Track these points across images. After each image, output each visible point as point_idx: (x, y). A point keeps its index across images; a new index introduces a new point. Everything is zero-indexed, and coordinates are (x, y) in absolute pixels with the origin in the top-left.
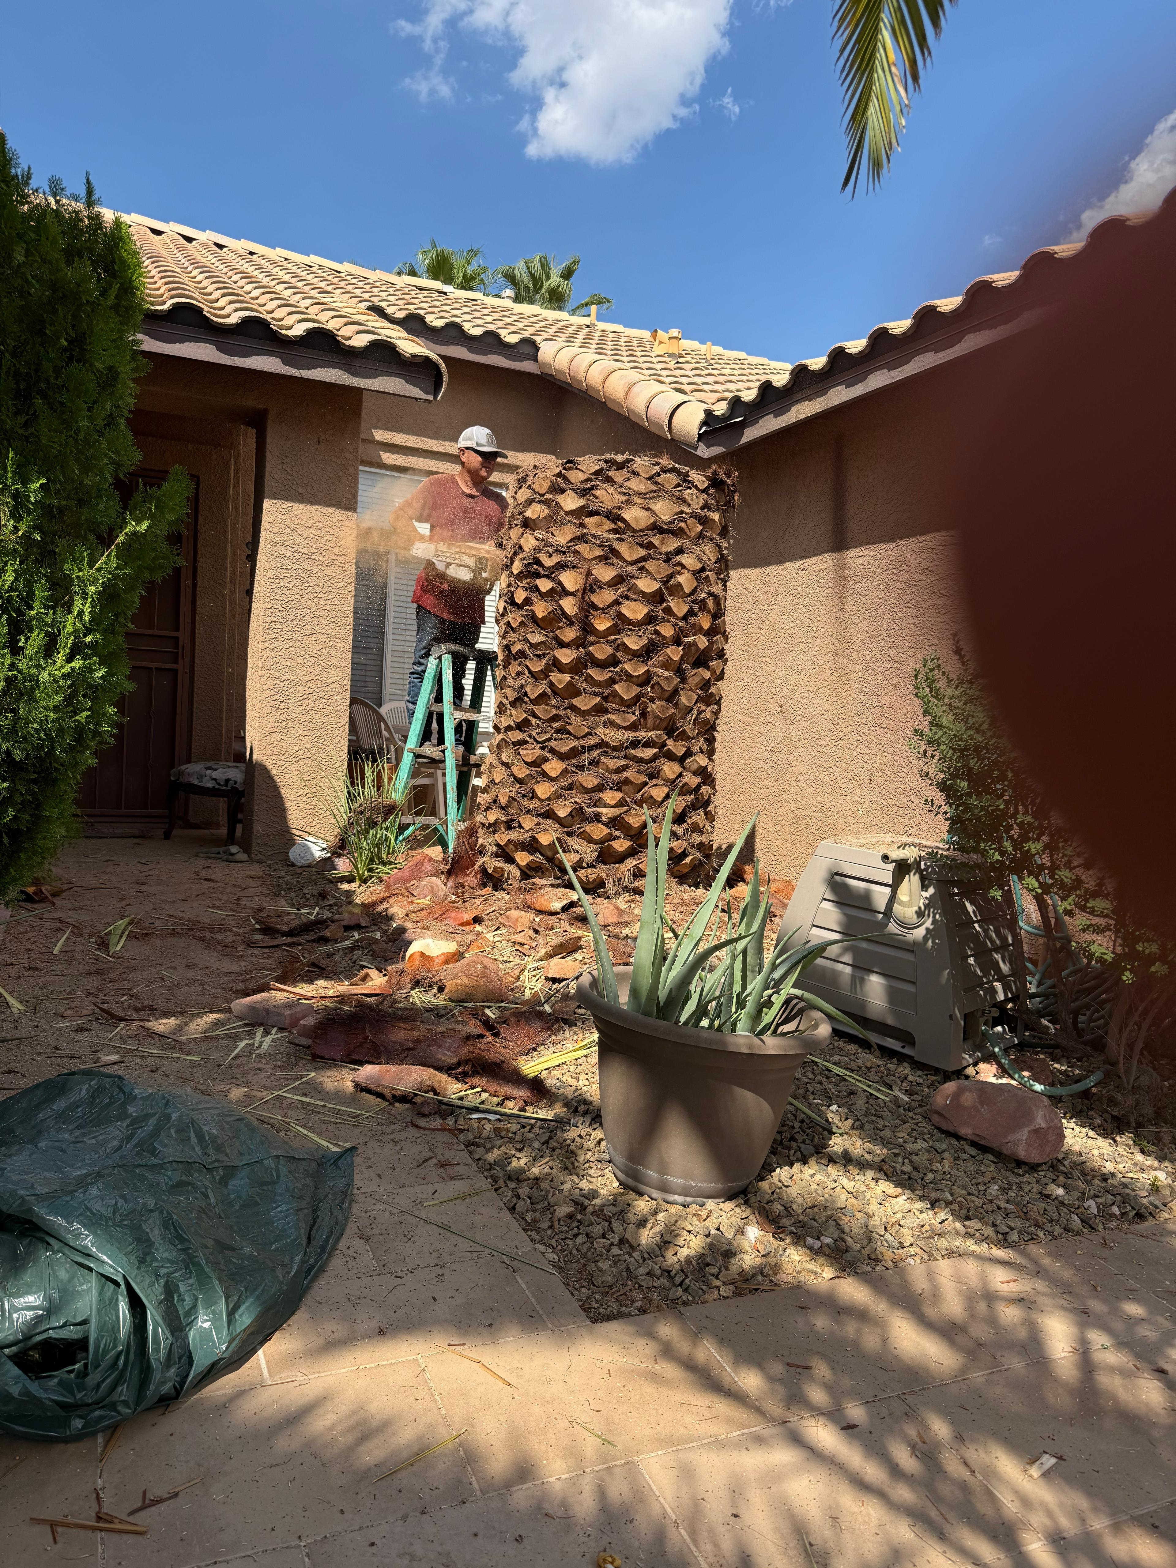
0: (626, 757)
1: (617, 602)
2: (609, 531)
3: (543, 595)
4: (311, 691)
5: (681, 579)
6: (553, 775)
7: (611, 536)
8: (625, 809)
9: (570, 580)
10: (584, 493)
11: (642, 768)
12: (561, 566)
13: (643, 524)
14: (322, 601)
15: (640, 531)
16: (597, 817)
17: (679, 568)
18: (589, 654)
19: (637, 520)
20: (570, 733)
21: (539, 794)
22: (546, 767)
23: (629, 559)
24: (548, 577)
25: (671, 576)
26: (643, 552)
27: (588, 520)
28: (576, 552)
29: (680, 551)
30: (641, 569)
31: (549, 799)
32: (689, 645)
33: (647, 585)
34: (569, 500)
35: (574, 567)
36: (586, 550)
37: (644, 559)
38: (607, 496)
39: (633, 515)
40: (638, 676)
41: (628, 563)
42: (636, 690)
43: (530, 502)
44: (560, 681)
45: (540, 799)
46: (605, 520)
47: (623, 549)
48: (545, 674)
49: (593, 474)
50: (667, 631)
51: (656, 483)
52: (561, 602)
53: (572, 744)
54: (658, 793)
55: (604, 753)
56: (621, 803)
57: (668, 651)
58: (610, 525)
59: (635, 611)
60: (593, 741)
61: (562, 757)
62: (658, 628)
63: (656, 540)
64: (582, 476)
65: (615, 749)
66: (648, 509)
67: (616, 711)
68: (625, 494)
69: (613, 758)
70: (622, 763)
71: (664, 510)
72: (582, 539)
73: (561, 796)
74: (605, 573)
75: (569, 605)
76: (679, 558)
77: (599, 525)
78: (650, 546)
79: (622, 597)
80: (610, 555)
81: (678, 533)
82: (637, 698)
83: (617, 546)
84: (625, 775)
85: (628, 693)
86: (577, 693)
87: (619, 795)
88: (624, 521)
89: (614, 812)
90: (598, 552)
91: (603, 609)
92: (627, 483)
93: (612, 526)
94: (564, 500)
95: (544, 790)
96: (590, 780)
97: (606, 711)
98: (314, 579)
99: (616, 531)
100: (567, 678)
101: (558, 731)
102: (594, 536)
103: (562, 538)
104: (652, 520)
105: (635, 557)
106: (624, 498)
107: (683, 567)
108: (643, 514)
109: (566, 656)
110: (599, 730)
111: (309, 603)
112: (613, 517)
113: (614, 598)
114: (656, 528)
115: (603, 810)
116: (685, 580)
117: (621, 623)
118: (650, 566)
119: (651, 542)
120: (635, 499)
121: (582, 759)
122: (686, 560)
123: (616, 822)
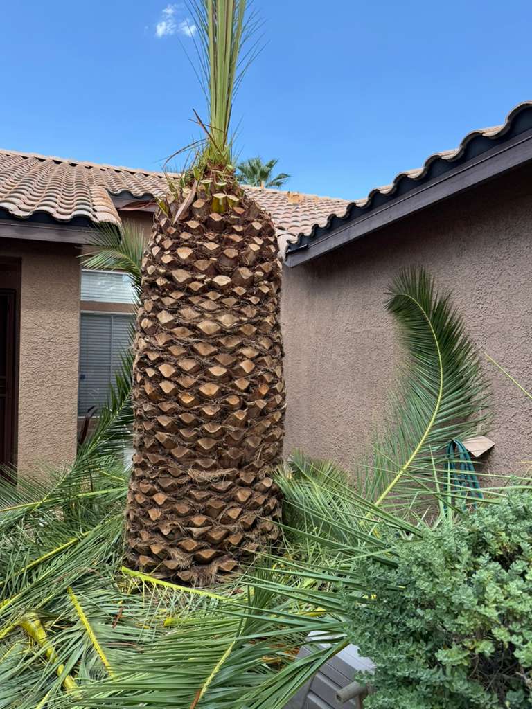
0: (209, 489)
1: (197, 384)
2: (190, 336)
3: (150, 379)
5: (242, 365)
6: (160, 503)
7: (192, 340)
8: (209, 527)
9: (166, 370)
10: (173, 312)
11: (221, 497)
12: (160, 360)
13: (213, 331)
15: (210, 335)
16: (190, 534)
17: (240, 357)
18: (179, 419)
19: (208, 328)
20: (169, 473)
21: (151, 516)
22: (155, 497)
23: (204, 354)
24: (152, 367)
25: (235, 363)
26: (214, 349)
27: (176, 330)
28: (168, 350)
29: (241, 346)
30: (214, 360)
31: (158, 520)
32: (251, 407)
33: (217, 371)
34: (164, 317)
35: (168, 361)
36: (175, 351)
37: (215, 353)
38: (188, 313)
39: (206, 326)
40: (214, 434)
41: (203, 357)
42: (214, 442)
43: (143, 317)
44: (162, 438)
45: (151, 520)
46: (186, 329)
47: (200, 348)
48: (154, 431)
49: (178, 300)
50: (234, 401)
51: (221, 303)
52: (160, 384)
53: (172, 481)
54: (234, 513)
55: (194, 488)
56: (207, 523)
57: (235, 414)
58: (190, 333)
59: (209, 389)
60: (185, 480)
61: (165, 491)
62: (227, 399)
63: (222, 341)
64: (172, 301)
65: (200, 484)
66: (216, 321)
67: (201, 457)
68: (199, 312)
69: (200, 490)
70: (205, 494)
71: (227, 320)
72: (171, 343)
73: (165, 519)
74: (188, 365)
75: (167, 387)
76: (240, 351)
77: (183, 333)
78: (218, 344)
79: (200, 379)
80: (191, 352)
81: (238, 334)
82: (216, 447)
83: (196, 346)
84: (208, 503)
85: (208, 444)
86: (175, 446)
87: (204, 518)
88: (199, 330)
89: (201, 530)
90: (183, 351)
91: (188, 389)
92: (201, 305)
93: (192, 333)
94: (161, 317)
95: (154, 514)
96: (183, 508)
97: (195, 457)
99: (195, 336)
100: (165, 435)
101: (164, 472)
102: (180, 341)
103: (161, 341)
104: (219, 328)
105: (209, 352)
106: (199, 314)
107: (244, 356)
108: (212, 324)
109: (165, 421)
110: (190, 471)
112: (193, 328)
113: (194, 381)
114: (223, 332)
115: (194, 530)
116: (246, 366)
117: (202, 399)
118: (220, 358)
119: (219, 342)
120: (206, 314)
121: (179, 492)
122: (246, 351)
123: (204, 537)
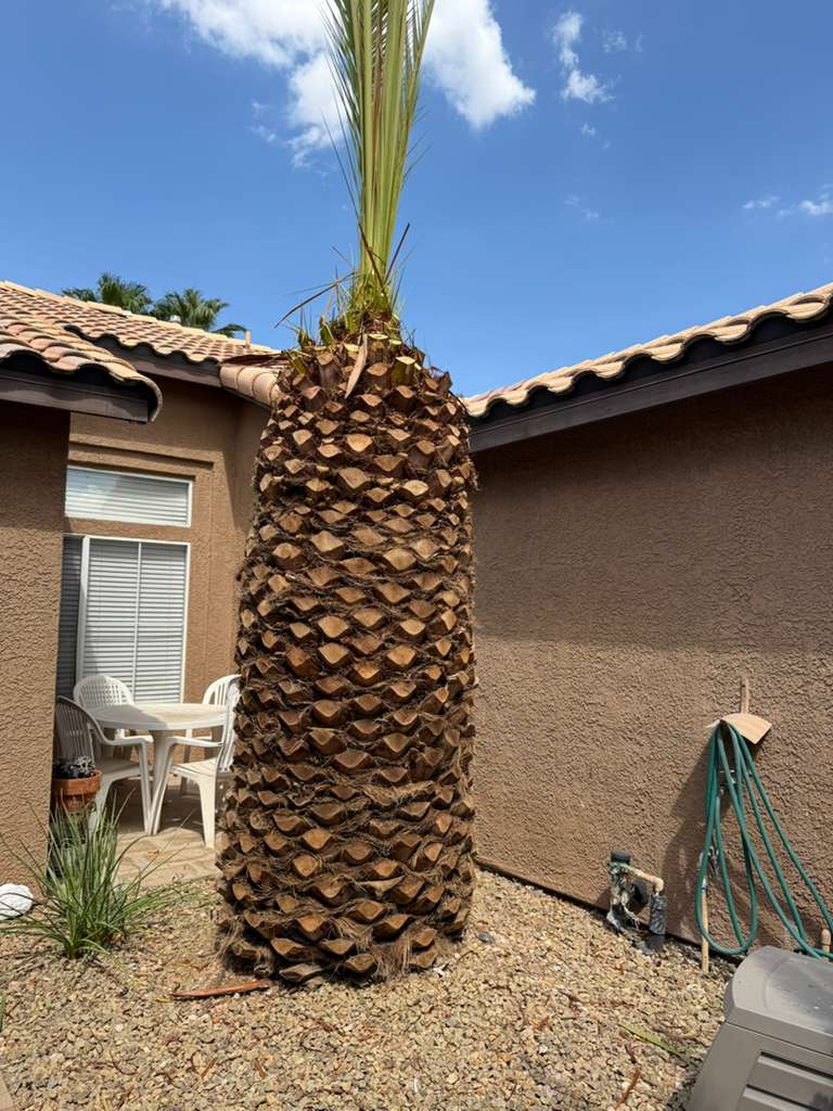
0: (398, 816)
1: (382, 648)
2: (372, 573)
3: (297, 642)
4: (9, 719)
5: (444, 617)
6: (316, 847)
7: (375, 578)
8: (400, 878)
9: (330, 626)
10: (340, 534)
11: (416, 828)
12: (320, 611)
13: (406, 564)
14: (24, 623)
15: (402, 571)
16: (371, 893)
17: (440, 606)
18: (354, 705)
19: (399, 560)
20: (332, 795)
21: (300, 869)
22: (308, 837)
23: (393, 600)
24: (305, 621)
25: (434, 615)
26: (406, 593)
27: (347, 562)
28: (335, 595)
29: (441, 588)
30: (407, 610)
31: (312, 875)
32: (452, 682)
33: (413, 627)
34: (325, 541)
35: (334, 611)
36: (348, 594)
37: (407, 600)
38: (367, 536)
39: (396, 556)
40: (407, 726)
41: (391, 605)
42: (406, 740)
43: (277, 541)
44: (322, 737)
45: (299, 876)
46: (366, 561)
47: (387, 591)
48: (303, 727)
49: (349, 514)
50: (434, 673)
51: (415, 522)
52: (321, 649)
53: (340, 808)
54: (432, 853)
55: (375, 816)
56: (397, 873)
57: (437, 694)
58: (371, 567)
59: (402, 655)
60: (361, 803)
61: (325, 825)
62: (426, 671)
63: (418, 580)
64: (338, 517)
65: (387, 809)
66: (410, 549)
67: (385, 766)
68: (387, 535)
69: (383, 820)
70: (394, 824)
71: (424, 548)
72: (342, 582)
73: (325, 870)
74: (370, 618)
75: (332, 654)
76: (440, 596)
77: (360, 567)
78: (411, 586)
79: (386, 641)
80: (373, 598)
81: (440, 570)
82: (407, 748)
83: (380, 588)
84: (398, 838)
85: (398, 744)
86: (341, 749)
87: (394, 864)
88: (386, 562)
89: (389, 884)
90: (360, 596)
91: (368, 655)
92: (386, 524)
93: (374, 568)
94: (320, 541)
95: (305, 865)
96: (359, 851)
97: (373, 766)
98: (14, 600)
99: (379, 572)
100: (330, 732)
101: (320, 794)
102: (357, 579)
103: (320, 579)
104: (414, 560)
105: (399, 598)
106: (385, 539)
107: (445, 604)
108: (405, 554)
109: (327, 709)
110: (369, 789)
111: (9, 625)
112: (375, 559)
113: (380, 643)
114: (418, 567)
115: (377, 884)
116: (447, 618)
117: (389, 670)
118: (415, 606)
119: (413, 582)
120: (396, 539)
121: (350, 825)
122: (449, 597)
123: (391, 895)
